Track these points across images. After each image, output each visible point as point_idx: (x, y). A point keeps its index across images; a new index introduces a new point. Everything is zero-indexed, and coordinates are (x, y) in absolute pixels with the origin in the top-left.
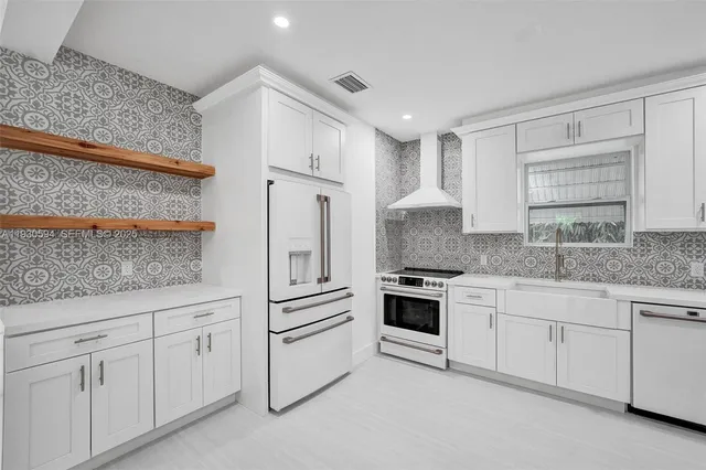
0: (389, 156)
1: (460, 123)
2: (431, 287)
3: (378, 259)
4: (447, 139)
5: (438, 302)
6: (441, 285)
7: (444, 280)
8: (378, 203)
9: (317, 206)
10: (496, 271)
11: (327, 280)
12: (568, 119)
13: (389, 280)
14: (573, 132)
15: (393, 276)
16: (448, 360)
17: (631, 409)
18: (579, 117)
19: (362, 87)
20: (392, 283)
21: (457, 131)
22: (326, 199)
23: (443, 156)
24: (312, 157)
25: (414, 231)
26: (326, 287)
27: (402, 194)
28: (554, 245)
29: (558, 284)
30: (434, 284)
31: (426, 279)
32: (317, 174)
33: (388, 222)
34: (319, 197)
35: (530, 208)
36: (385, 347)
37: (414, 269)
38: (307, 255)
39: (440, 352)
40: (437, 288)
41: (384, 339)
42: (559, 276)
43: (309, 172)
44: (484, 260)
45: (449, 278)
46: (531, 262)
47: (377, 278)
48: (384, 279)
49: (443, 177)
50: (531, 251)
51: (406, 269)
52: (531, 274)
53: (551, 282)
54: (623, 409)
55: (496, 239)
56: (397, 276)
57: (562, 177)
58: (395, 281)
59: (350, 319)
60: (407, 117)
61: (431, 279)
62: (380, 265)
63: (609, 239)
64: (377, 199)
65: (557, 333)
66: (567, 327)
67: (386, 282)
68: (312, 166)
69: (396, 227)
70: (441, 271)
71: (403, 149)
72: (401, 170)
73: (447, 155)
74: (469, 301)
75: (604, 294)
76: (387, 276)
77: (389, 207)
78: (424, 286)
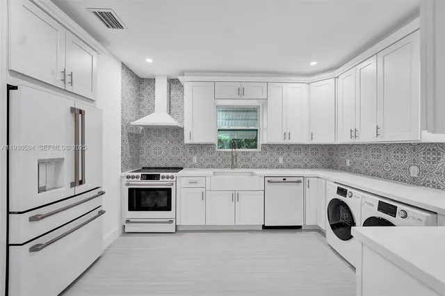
0: (131, 86)
1: (183, 74)
2: (165, 179)
3: (122, 162)
4: (173, 82)
5: (170, 189)
6: (172, 177)
7: (174, 174)
8: (123, 119)
9: (71, 117)
10: (202, 166)
11: (81, 183)
12: (238, 85)
13: (133, 177)
14: (241, 92)
15: (135, 174)
16: (176, 226)
17: (265, 227)
18: (244, 85)
19: (119, 26)
20: (135, 179)
21: (180, 78)
22: (81, 112)
23: (170, 93)
24: (64, 72)
25: (149, 142)
26: (79, 189)
27: (140, 115)
28: (230, 150)
29: (233, 171)
30: (168, 177)
31: (161, 174)
32: (69, 88)
33: (130, 134)
34: (73, 110)
35: (219, 130)
36: (129, 228)
37: (149, 168)
38: (59, 162)
39: (171, 222)
40: (170, 179)
41: (128, 221)
42: (233, 167)
43: (61, 85)
44: (195, 160)
45: (177, 172)
46: (219, 160)
47: (121, 177)
48: (128, 177)
49: (170, 107)
50: (220, 153)
51: (143, 168)
52: (219, 166)
53: (229, 170)
54: (261, 228)
55: (202, 147)
56: (140, 174)
57: (231, 115)
58: (137, 177)
59: (102, 213)
60: (149, 60)
61: (165, 174)
62: (124, 167)
63: (247, 147)
64: (122, 116)
65: (235, 197)
66: (240, 193)
67: (130, 179)
68: (64, 80)
69: (135, 138)
70: (169, 168)
71: (141, 83)
72: (139, 98)
73: (173, 93)
74: (189, 186)
75: (252, 174)
76: (131, 174)
77: (132, 123)
78: (161, 179)
